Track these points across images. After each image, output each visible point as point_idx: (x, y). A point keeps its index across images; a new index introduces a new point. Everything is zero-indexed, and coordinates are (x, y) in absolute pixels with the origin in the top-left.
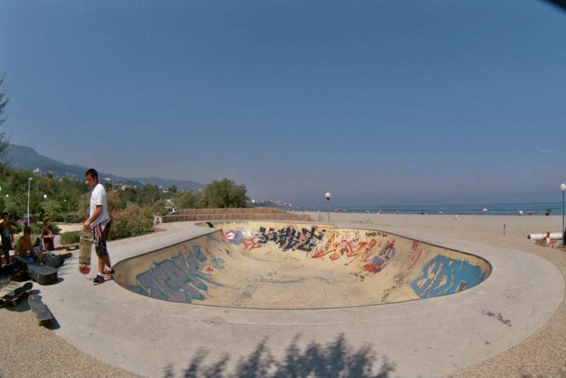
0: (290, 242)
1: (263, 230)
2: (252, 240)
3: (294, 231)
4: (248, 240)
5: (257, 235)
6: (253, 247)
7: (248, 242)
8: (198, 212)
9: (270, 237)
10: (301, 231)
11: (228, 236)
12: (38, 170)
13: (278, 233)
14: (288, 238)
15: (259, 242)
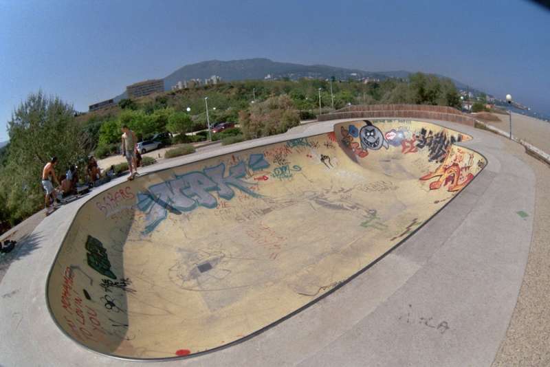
0: (439, 151)
1: (424, 131)
2: (412, 142)
3: (445, 138)
4: (408, 142)
5: (417, 137)
6: (410, 151)
7: (407, 144)
8: (371, 108)
9: (428, 141)
10: (450, 139)
11: (389, 136)
12: (269, 76)
13: (434, 137)
14: (439, 145)
15: (418, 145)
